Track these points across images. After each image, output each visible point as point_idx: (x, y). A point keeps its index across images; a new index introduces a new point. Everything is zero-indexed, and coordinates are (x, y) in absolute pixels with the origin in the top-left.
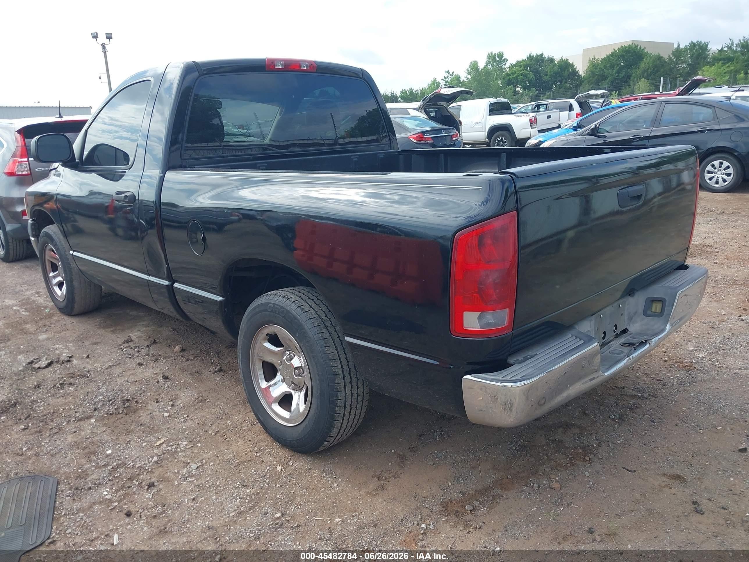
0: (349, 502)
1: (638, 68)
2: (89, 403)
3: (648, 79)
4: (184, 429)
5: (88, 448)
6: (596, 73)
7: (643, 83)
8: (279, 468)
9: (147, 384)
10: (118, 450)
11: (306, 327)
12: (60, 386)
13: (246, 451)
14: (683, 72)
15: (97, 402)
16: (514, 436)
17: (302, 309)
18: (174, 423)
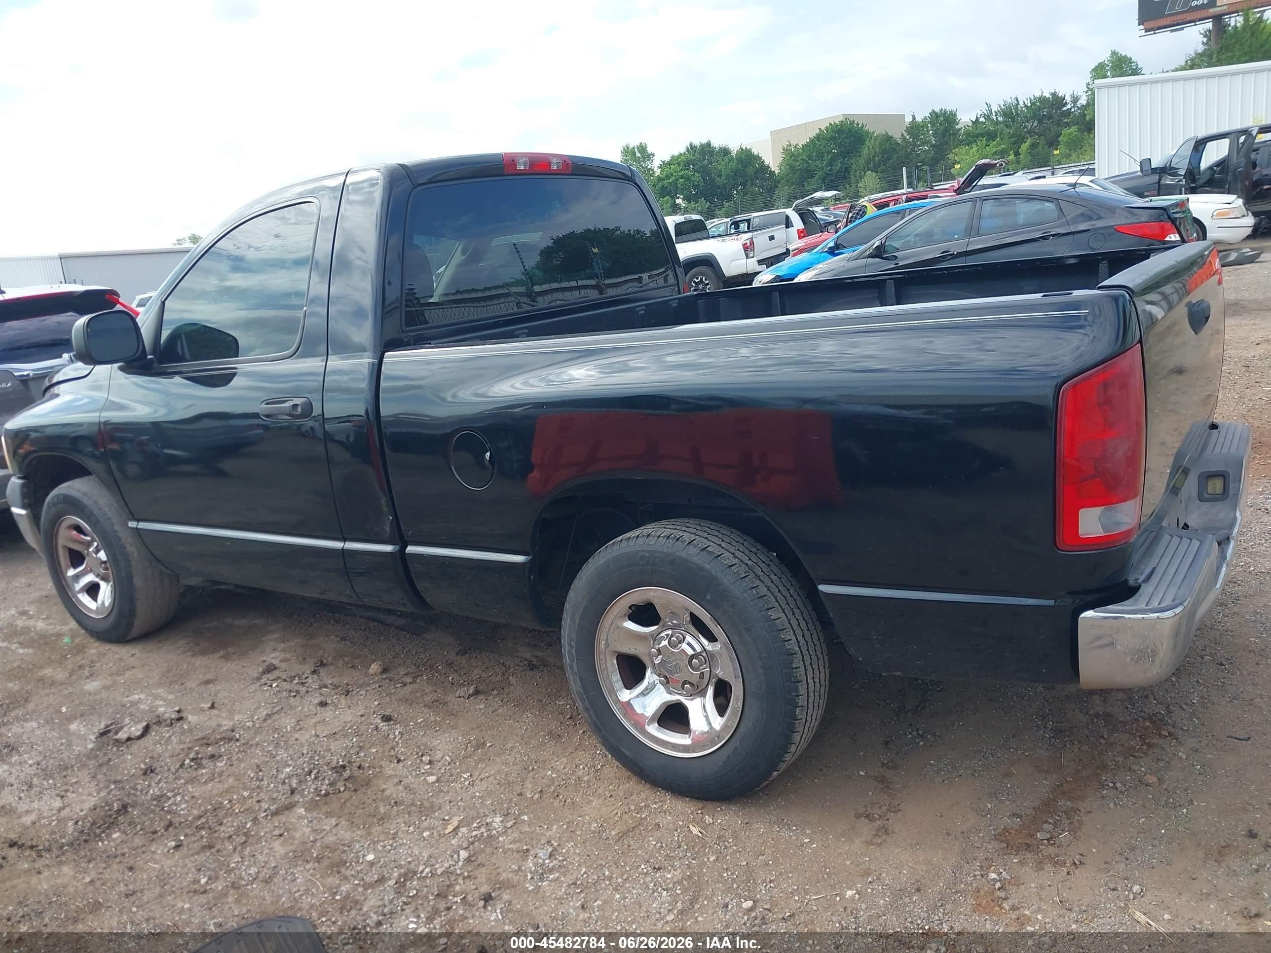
0: (848, 863)
1: (860, 156)
2: (272, 782)
3: (877, 172)
4: (479, 797)
5: (325, 858)
6: (798, 168)
7: (870, 179)
8: (695, 830)
9: (357, 734)
10: (384, 851)
11: (725, 581)
12: (193, 764)
13: (617, 814)
14: (926, 158)
15: (285, 779)
16: (1036, 718)
17: (710, 553)
18: (454, 790)
